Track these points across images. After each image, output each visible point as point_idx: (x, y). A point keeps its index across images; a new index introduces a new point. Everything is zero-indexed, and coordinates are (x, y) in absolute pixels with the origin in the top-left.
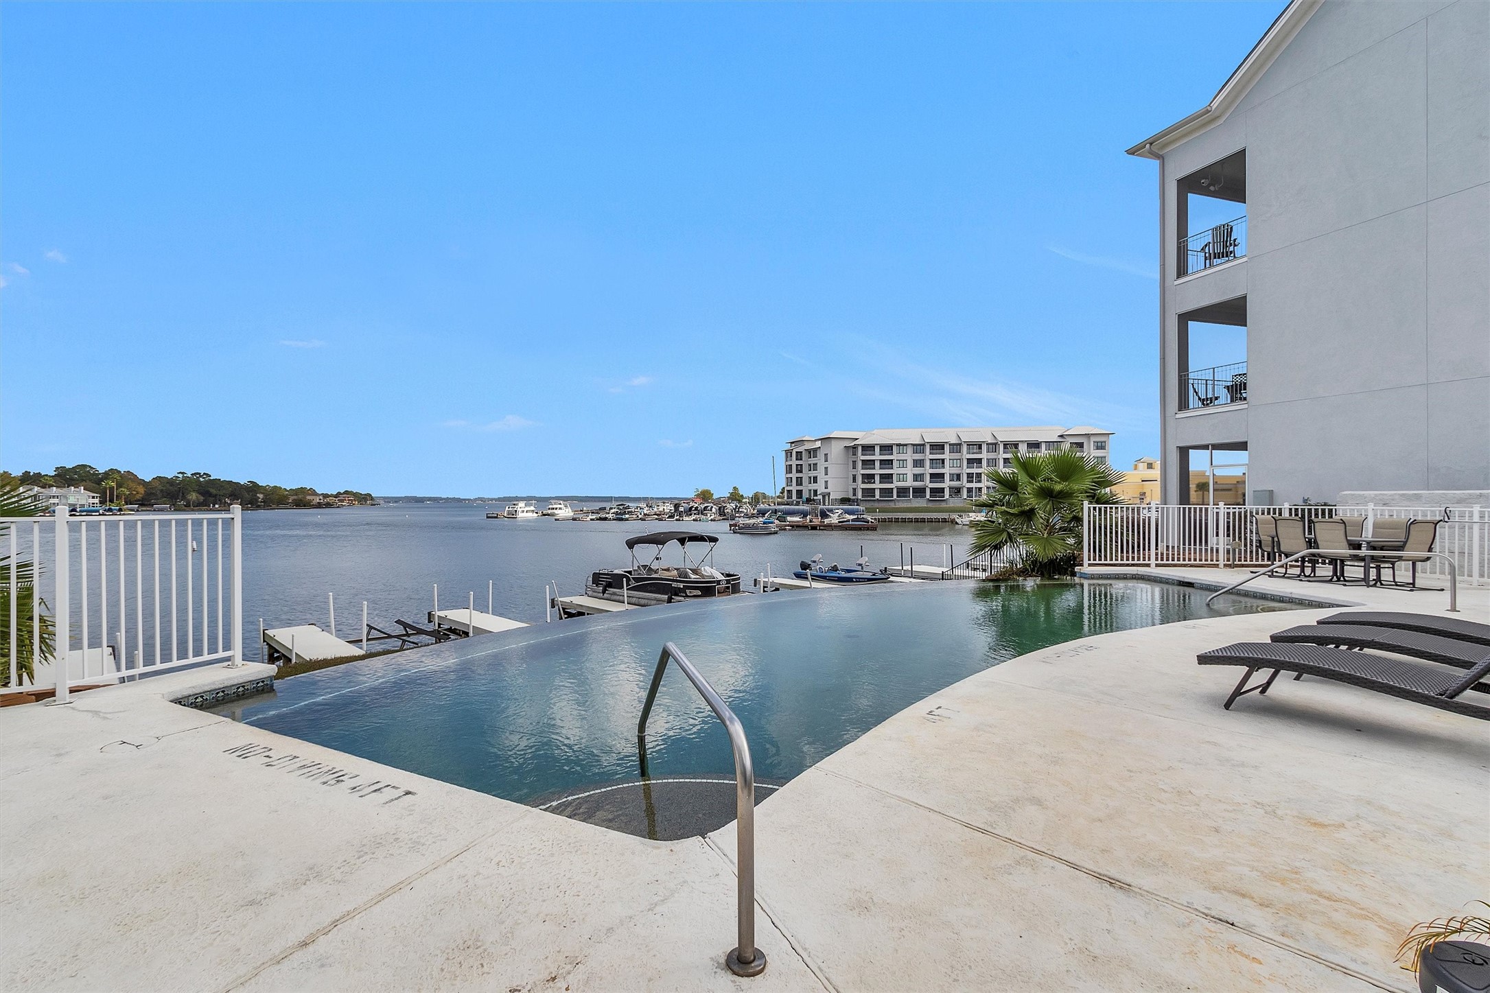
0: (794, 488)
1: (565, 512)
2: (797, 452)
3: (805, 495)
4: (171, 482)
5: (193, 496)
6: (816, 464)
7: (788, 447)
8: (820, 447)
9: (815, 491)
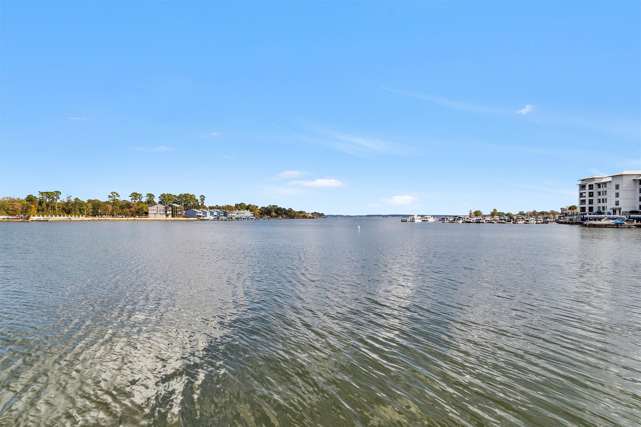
0: (587, 206)
1: (431, 220)
2: (589, 185)
3: (595, 210)
4: (266, 209)
5: (274, 214)
6: (606, 191)
7: (580, 182)
8: (610, 181)
9: (604, 208)
